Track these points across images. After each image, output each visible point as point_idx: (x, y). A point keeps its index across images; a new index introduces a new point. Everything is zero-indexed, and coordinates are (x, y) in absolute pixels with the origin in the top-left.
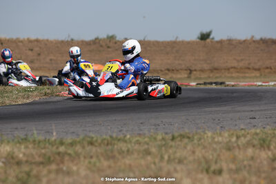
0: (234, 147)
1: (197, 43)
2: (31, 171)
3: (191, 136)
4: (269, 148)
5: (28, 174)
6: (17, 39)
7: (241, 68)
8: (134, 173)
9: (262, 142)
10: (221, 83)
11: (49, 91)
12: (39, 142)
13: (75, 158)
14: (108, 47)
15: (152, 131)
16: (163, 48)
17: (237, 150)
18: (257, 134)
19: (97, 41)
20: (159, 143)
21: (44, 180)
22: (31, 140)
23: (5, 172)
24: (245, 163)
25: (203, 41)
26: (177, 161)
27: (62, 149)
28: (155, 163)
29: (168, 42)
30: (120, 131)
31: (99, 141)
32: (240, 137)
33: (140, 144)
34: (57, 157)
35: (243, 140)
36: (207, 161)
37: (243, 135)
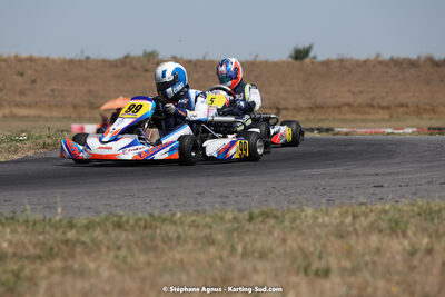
0: (349, 233)
1: (288, 64)
2: (22, 269)
3: (279, 214)
4: (404, 234)
5: (17, 275)
7: (360, 106)
8: (188, 273)
9: (393, 224)
10: (328, 130)
11: (50, 141)
12: (35, 224)
13: (93, 248)
14: (146, 71)
15: (217, 205)
17: (354, 237)
18: (385, 212)
19: (128, 60)
20: (228, 225)
21: (43, 285)
22: (21, 219)
24: (367, 258)
25: (298, 63)
26: (257, 254)
27: (71, 235)
28: (221, 259)
30: (165, 206)
31: (132, 222)
32: (358, 216)
33: (197, 226)
34: (63, 247)
35: (363, 222)
36: (306, 256)
37: (363, 213)
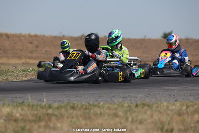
0: (184, 114)
2: (25, 126)
3: (150, 105)
6: (21, 34)
12: (33, 106)
13: (60, 117)
16: (134, 44)
17: (186, 116)
20: (126, 109)
22: (27, 104)
23: (6, 127)
24: (192, 125)
26: (138, 122)
27: (50, 111)
28: (121, 123)
29: (139, 40)
30: (96, 101)
31: (79, 106)
32: (189, 106)
33: (110, 109)
34: (46, 117)
36: (162, 123)
37: (191, 105)
